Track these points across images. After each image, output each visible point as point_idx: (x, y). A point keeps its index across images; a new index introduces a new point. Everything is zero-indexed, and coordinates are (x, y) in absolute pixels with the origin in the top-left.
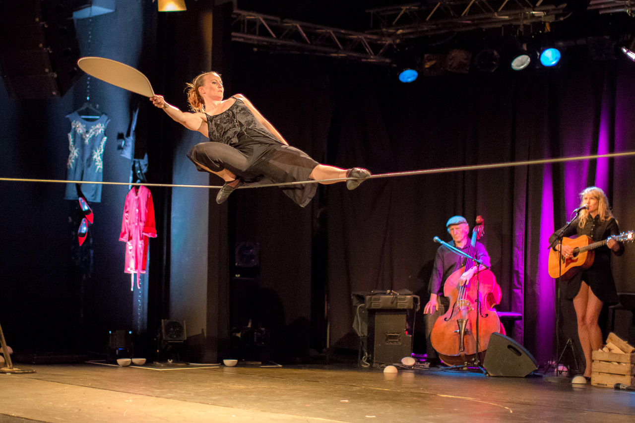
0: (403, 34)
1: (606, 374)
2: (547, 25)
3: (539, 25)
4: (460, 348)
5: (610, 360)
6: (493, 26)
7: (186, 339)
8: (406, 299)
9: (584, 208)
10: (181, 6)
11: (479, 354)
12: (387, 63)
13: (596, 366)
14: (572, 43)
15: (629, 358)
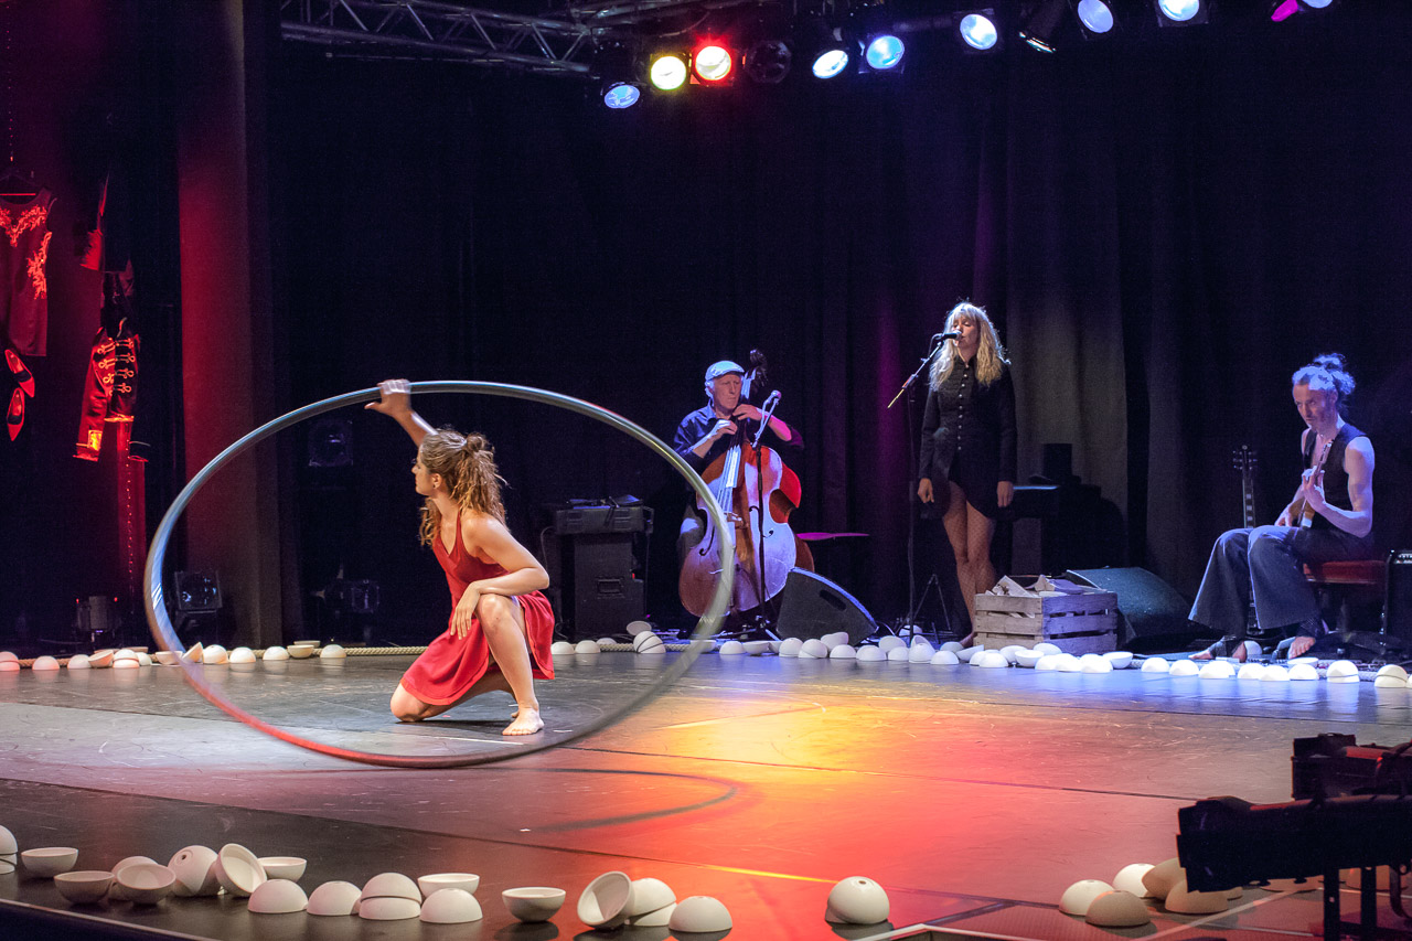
0: (606, 17)
5: (1007, 611)
7: (220, 605)
8: (631, 514)
12: (581, 73)
14: (924, 25)
15: (1040, 605)
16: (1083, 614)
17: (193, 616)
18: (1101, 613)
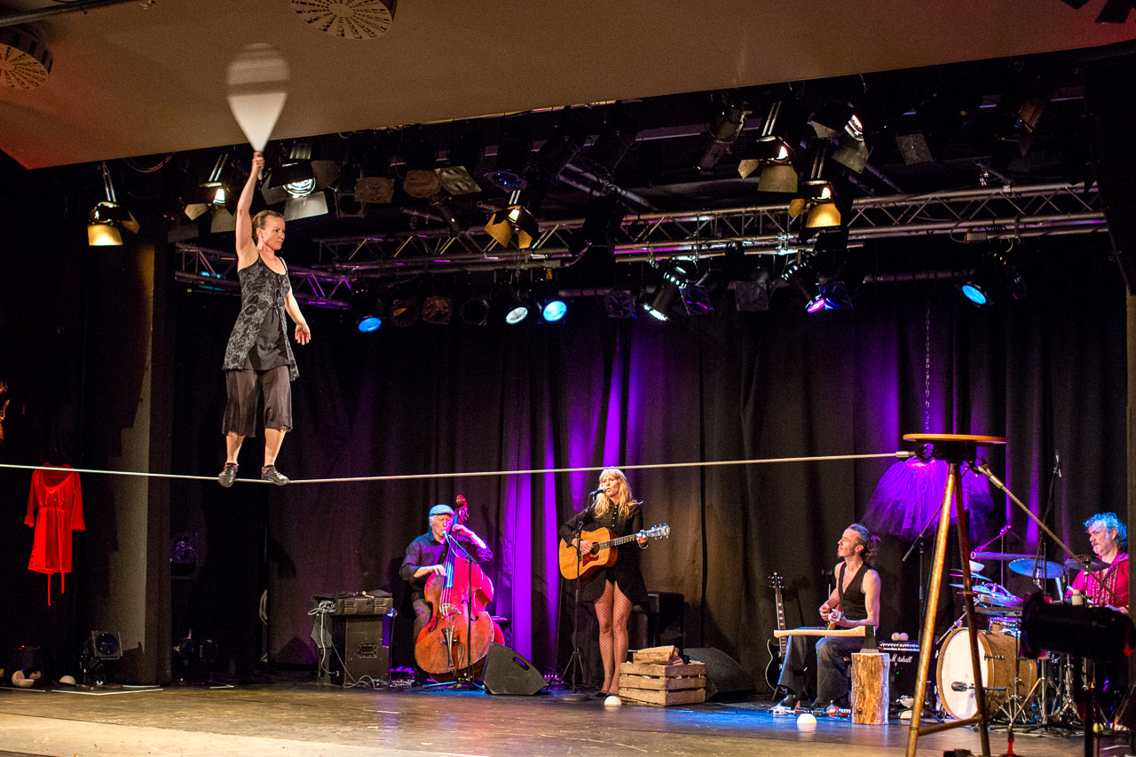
0: (358, 271)
1: (635, 690)
2: (549, 271)
3: (540, 272)
4: (449, 662)
5: (640, 673)
6: (483, 269)
7: (122, 655)
8: (383, 603)
9: (602, 491)
10: (117, 240)
11: (471, 666)
13: (624, 681)
14: (577, 293)
15: (663, 671)
16: (687, 676)
17: (101, 662)
18: (697, 676)
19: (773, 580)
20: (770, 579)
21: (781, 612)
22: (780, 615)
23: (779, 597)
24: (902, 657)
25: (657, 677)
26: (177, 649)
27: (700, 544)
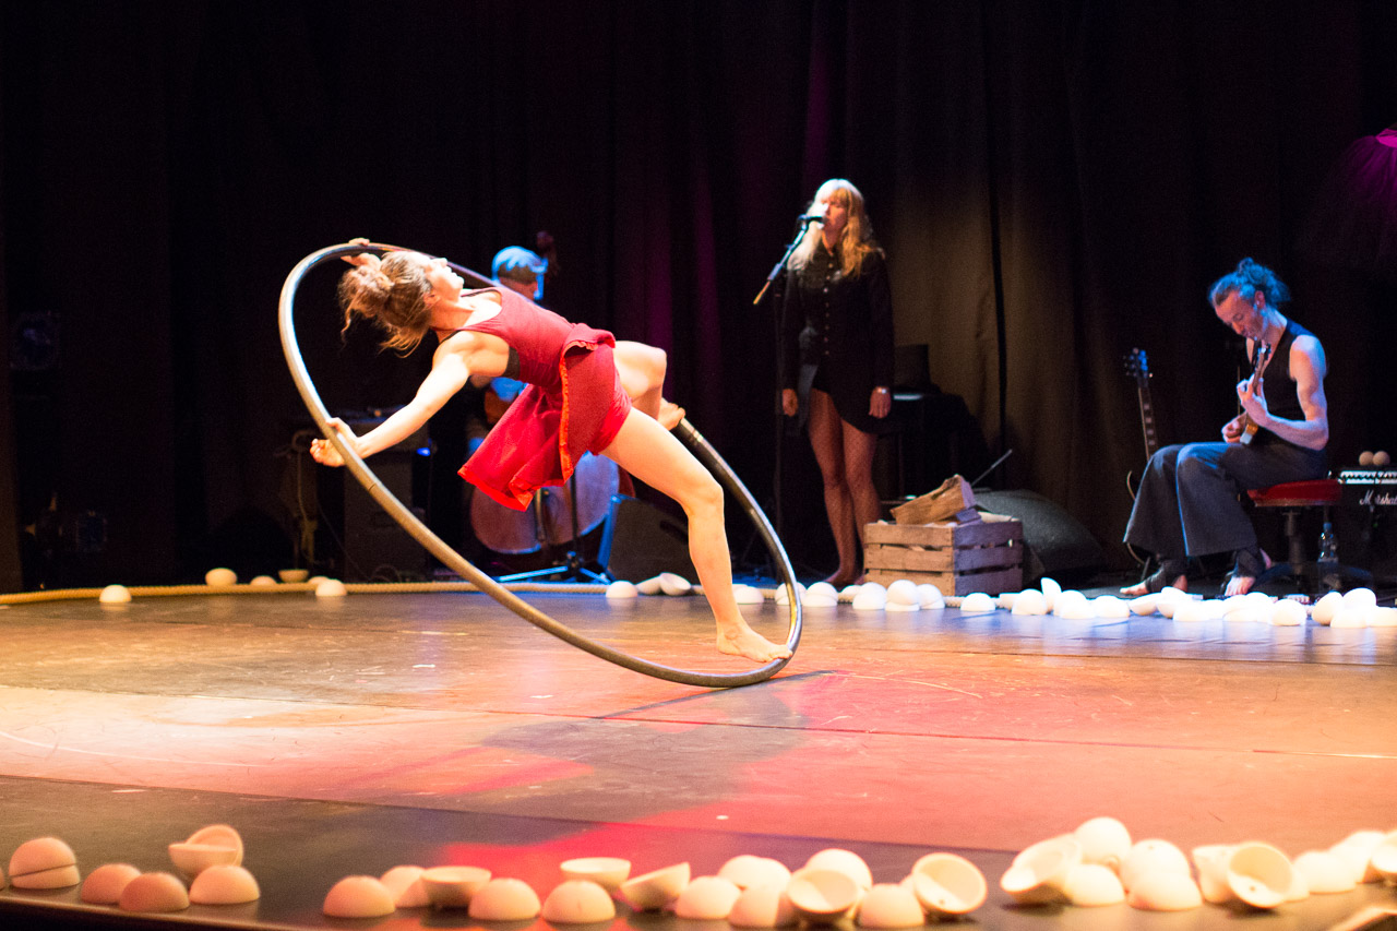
1: (896, 573)
5: (905, 542)
13: (870, 558)
15: (949, 536)
16: (989, 546)
18: (1006, 544)
19: (1131, 363)
20: (1127, 361)
21: (1149, 420)
22: (1148, 426)
23: (1144, 392)
24: (1383, 495)
25: (940, 549)
26: (31, 530)
27: (991, 302)
